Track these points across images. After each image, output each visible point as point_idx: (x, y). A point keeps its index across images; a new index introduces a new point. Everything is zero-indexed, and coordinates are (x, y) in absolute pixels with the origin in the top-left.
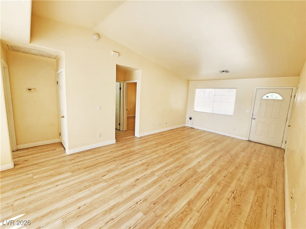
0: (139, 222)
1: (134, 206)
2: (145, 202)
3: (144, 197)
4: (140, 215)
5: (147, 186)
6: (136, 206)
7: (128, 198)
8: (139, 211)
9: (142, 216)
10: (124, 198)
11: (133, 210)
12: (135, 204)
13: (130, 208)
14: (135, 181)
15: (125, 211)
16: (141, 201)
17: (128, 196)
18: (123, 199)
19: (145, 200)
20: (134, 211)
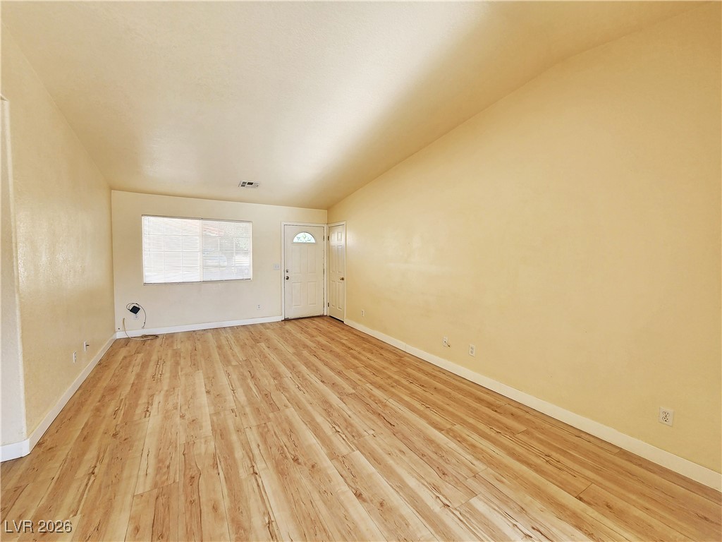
0: (497, 508)
1: (458, 513)
2: (440, 489)
3: (425, 488)
4: (478, 504)
5: (388, 478)
6: (456, 509)
7: (433, 525)
8: (468, 504)
9: (481, 500)
10: (432, 536)
11: (468, 515)
12: (450, 510)
13: (464, 523)
14: (364, 500)
15: (475, 534)
16: (440, 496)
17: (425, 523)
18: (437, 536)
19: (435, 488)
20: (471, 514)
